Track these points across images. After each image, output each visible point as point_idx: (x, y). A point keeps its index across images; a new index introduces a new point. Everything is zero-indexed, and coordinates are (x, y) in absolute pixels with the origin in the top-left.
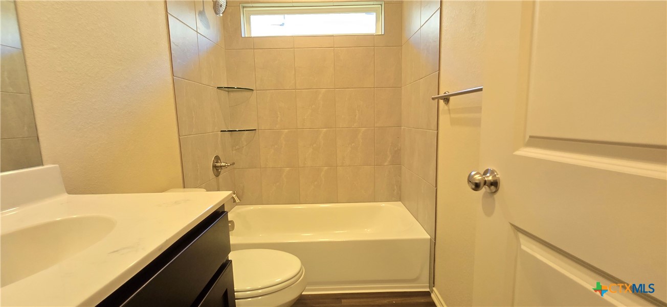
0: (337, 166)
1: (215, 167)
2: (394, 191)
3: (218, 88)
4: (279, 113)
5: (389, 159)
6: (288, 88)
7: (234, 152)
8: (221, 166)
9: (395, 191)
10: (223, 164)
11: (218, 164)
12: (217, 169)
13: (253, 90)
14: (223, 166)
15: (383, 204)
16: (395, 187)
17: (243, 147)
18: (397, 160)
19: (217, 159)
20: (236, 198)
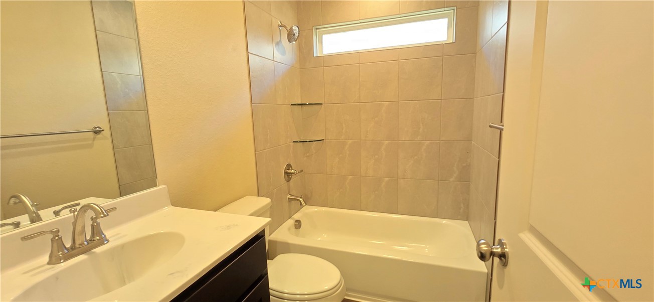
0: (398, 178)
1: (286, 173)
2: (460, 209)
3: (292, 104)
4: (344, 125)
5: (455, 175)
6: (353, 102)
7: (305, 158)
8: (291, 173)
9: (462, 209)
10: (293, 171)
11: (289, 171)
12: (288, 175)
13: (322, 104)
14: (293, 173)
15: (444, 221)
16: (462, 205)
17: (313, 155)
18: (465, 176)
19: (289, 166)
20: (302, 202)
